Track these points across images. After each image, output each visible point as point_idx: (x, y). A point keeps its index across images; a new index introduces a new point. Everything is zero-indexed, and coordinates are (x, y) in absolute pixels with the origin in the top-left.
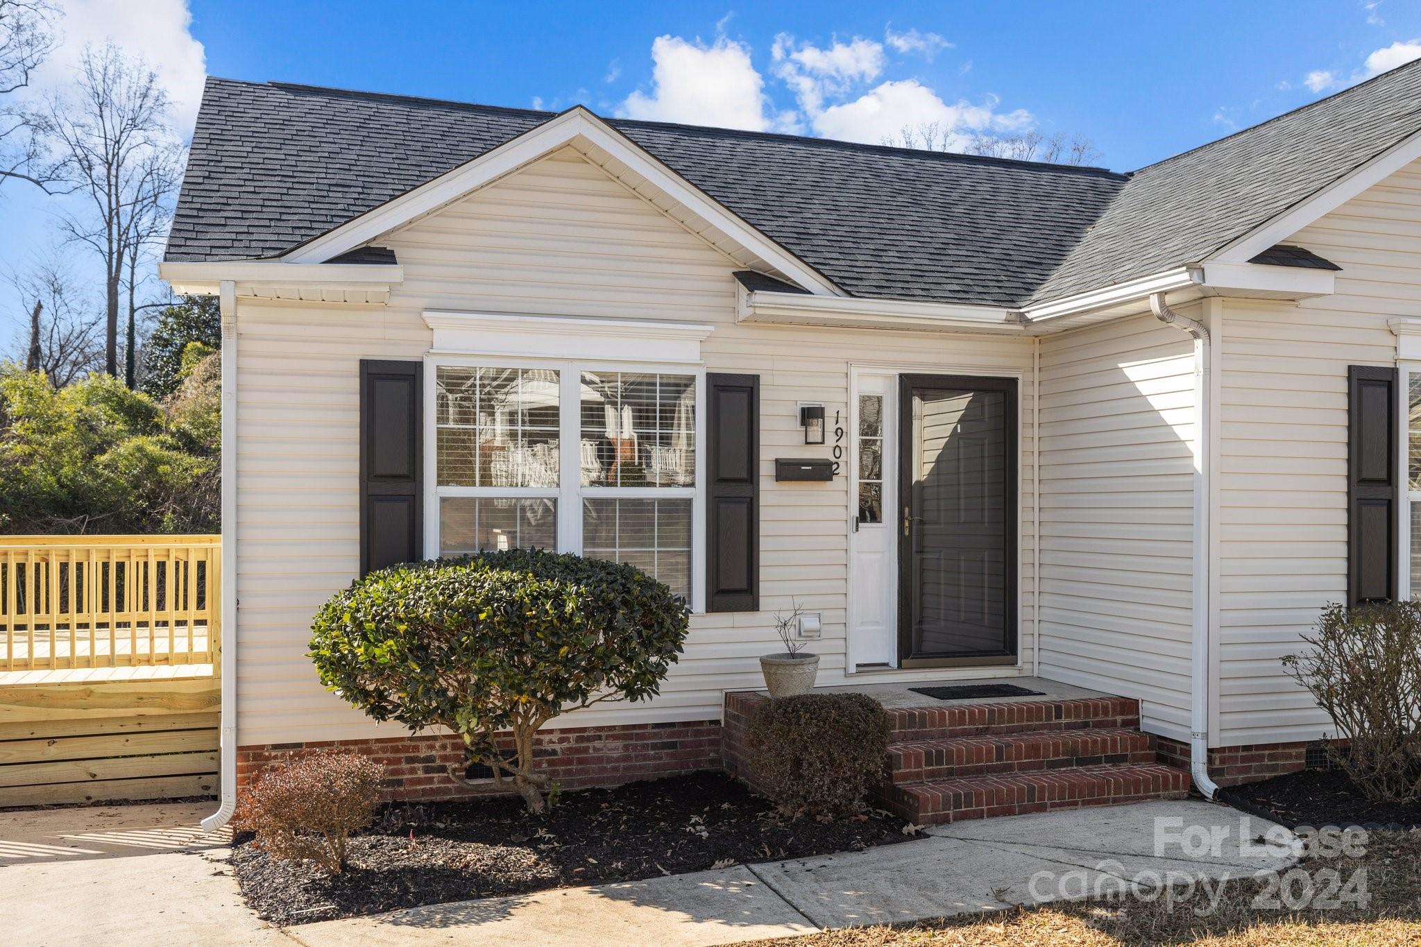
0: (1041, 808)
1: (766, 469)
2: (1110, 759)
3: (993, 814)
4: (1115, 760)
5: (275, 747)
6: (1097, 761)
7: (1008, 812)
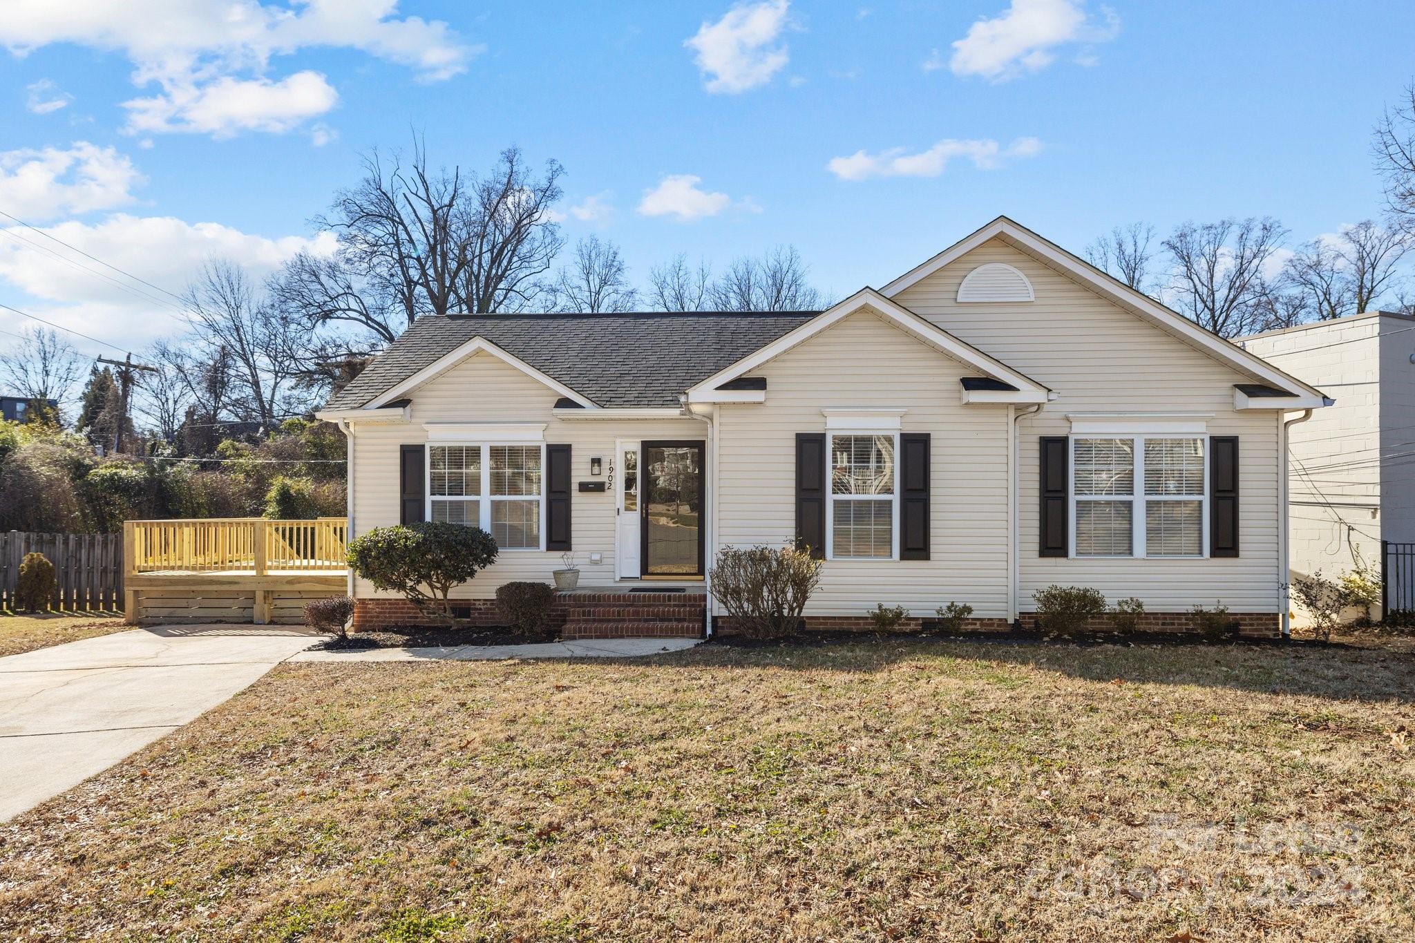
0: (622, 637)
1: (575, 487)
2: (676, 620)
3: (597, 637)
4: (679, 620)
5: (370, 600)
6: (670, 620)
7: (605, 637)
